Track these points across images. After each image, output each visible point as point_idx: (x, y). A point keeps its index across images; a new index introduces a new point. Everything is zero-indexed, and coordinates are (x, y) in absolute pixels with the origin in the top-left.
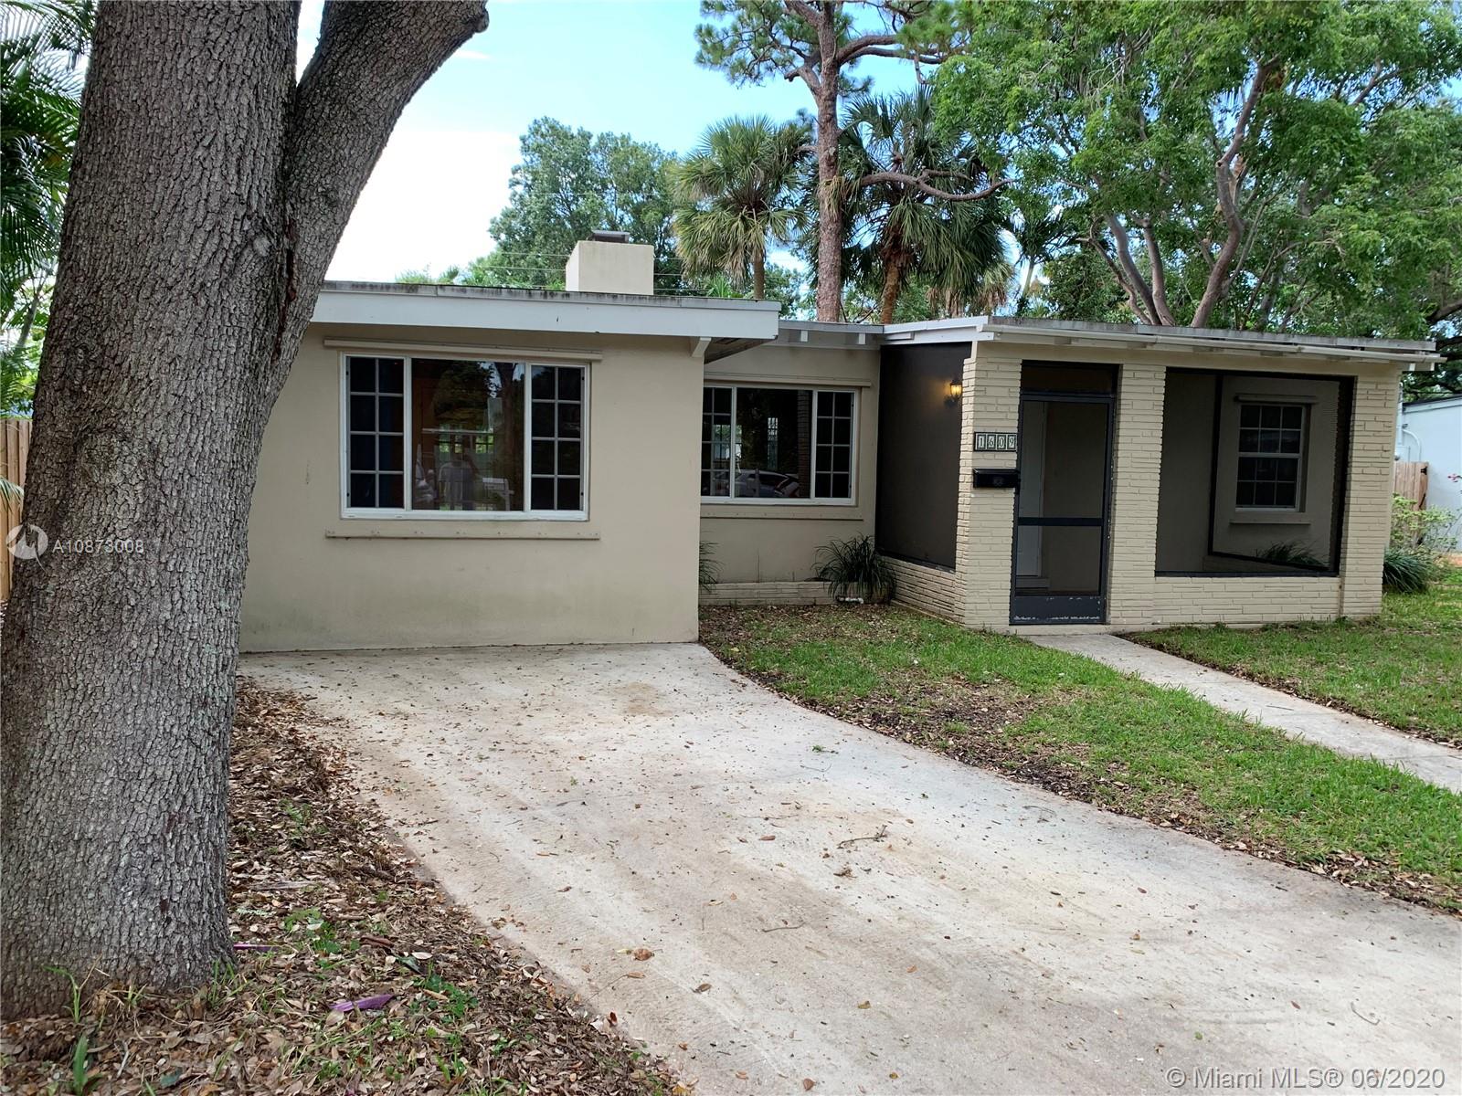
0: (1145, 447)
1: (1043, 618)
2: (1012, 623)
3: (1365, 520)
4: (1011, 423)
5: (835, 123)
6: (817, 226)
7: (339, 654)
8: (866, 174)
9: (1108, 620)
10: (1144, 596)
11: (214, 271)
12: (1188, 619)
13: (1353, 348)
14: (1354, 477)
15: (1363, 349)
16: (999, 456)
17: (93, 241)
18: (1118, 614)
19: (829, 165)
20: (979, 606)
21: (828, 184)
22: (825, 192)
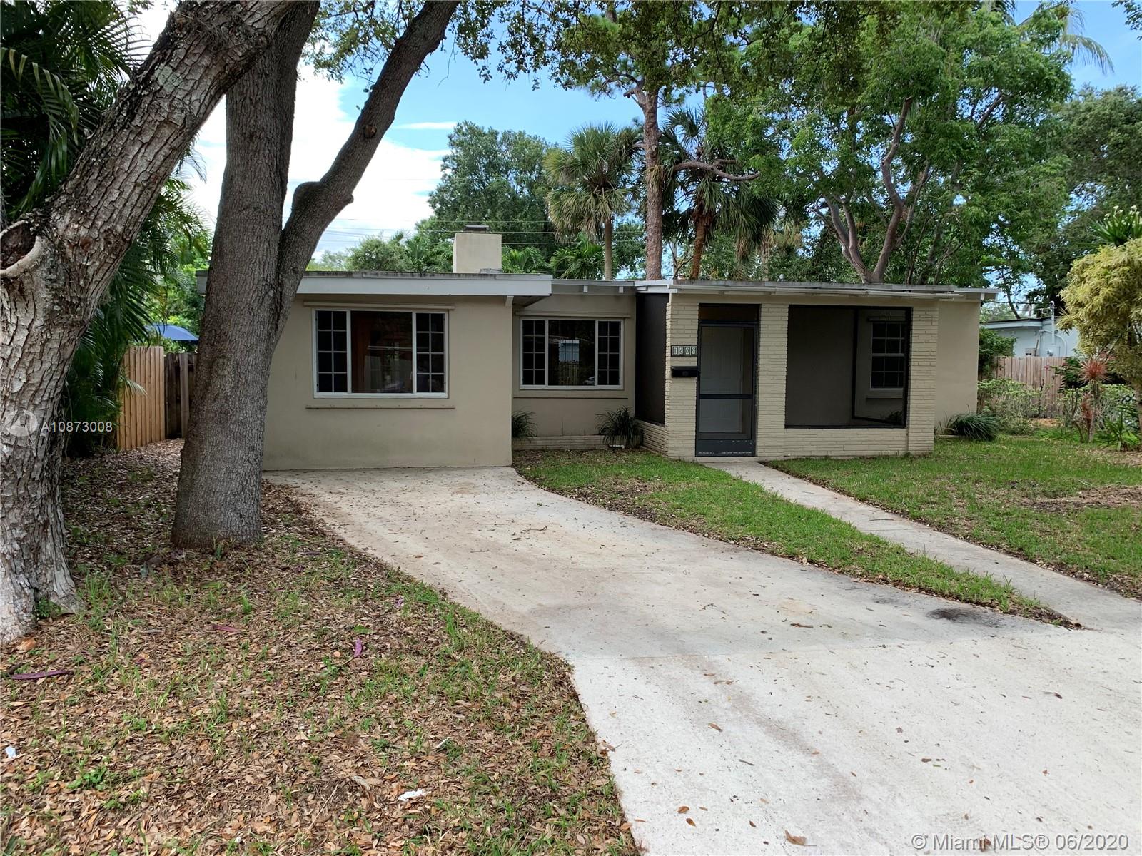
0: (777, 352)
1: (716, 452)
2: (697, 455)
3: (920, 394)
4: (694, 341)
5: (657, 129)
6: (645, 198)
7: (313, 471)
8: (677, 163)
9: (757, 453)
10: (778, 440)
11: (256, 304)
12: (808, 454)
13: (904, 291)
14: (912, 368)
15: (910, 291)
16: (686, 358)
17: (217, 295)
18: (762, 450)
19: (652, 158)
20: (677, 446)
21: (651, 170)
22: (649, 176)
